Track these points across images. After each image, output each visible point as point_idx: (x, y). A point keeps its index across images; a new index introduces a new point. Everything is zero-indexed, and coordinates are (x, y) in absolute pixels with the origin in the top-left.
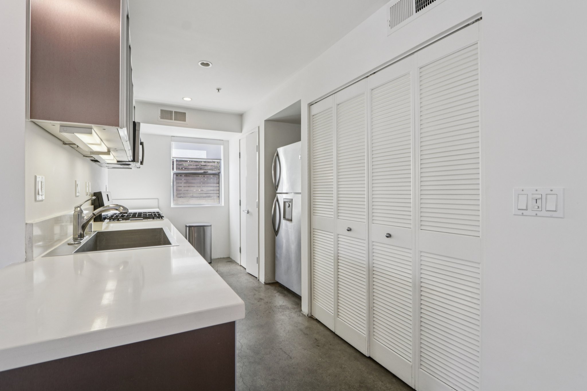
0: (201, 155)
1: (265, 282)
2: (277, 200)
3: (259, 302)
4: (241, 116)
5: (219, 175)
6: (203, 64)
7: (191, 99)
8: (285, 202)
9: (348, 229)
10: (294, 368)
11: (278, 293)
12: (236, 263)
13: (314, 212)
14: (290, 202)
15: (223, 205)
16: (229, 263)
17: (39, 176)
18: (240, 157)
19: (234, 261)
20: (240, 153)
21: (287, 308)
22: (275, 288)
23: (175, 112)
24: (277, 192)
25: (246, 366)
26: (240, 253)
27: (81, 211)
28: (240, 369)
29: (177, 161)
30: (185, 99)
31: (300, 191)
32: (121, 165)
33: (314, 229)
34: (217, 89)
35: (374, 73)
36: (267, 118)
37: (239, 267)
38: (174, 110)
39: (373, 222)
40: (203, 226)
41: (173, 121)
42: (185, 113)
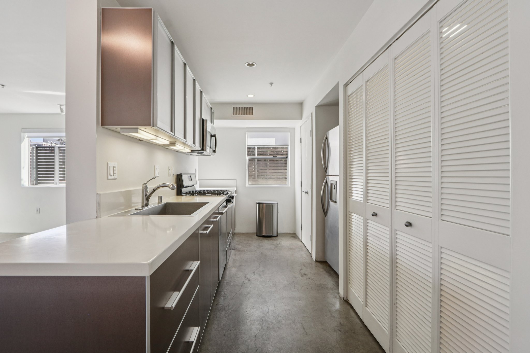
0: (271, 142)
1: (316, 260)
2: (327, 182)
3: (302, 276)
4: (301, 104)
5: (287, 159)
6: (249, 65)
7: (253, 95)
8: (331, 184)
9: (373, 214)
10: (305, 344)
11: (325, 272)
12: (299, 238)
13: (349, 195)
14: (335, 184)
15: (290, 186)
16: (292, 238)
17: (110, 163)
18: (301, 143)
19: (298, 237)
20: (301, 139)
21: (326, 287)
22: (324, 267)
23: (244, 108)
24: (326, 174)
25: (263, 329)
26: (301, 230)
27: (146, 187)
28: (257, 330)
29: (258, 148)
30: (249, 96)
31: (338, 174)
32: (198, 153)
33: (349, 212)
34: (270, 84)
35: (397, 39)
36: (317, 104)
37: (300, 243)
38: (243, 106)
39: (396, 208)
40: (272, 204)
41: (243, 115)
42: (252, 108)
